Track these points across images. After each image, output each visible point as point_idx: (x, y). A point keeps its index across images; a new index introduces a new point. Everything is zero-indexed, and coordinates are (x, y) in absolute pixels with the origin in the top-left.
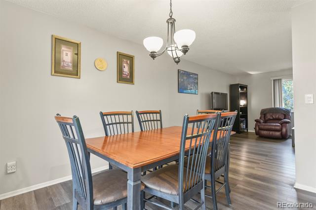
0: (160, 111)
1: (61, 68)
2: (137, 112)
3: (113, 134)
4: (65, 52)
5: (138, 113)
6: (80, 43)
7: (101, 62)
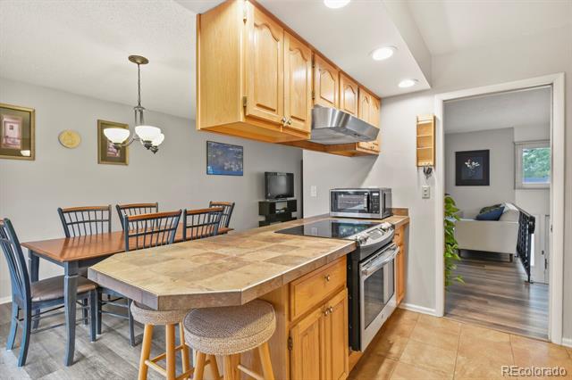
0: (157, 204)
1: (3, 147)
2: (117, 207)
3: (77, 235)
4: (8, 125)
5: (119, 208)
6: (34, 111)
7: (70, 135)
